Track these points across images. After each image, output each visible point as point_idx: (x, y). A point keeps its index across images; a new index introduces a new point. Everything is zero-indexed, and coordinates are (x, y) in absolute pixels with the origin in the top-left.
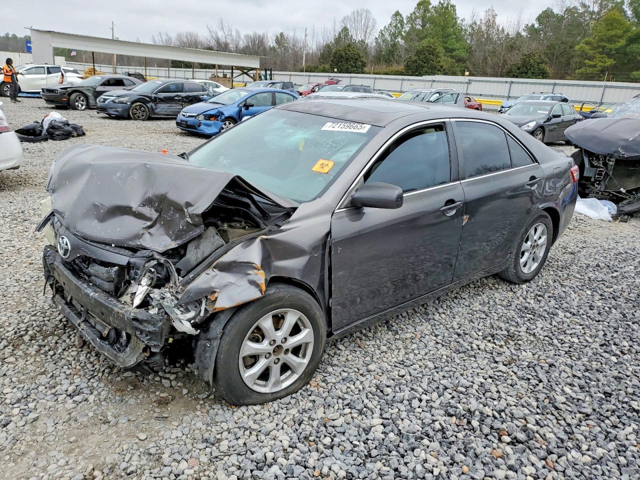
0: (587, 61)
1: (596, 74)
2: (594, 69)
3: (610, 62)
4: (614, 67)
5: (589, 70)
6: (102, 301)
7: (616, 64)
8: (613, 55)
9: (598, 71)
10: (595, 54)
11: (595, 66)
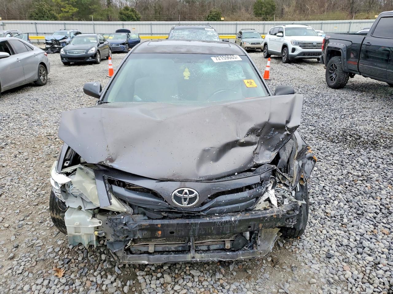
0: (62, 9)
1: (70, 17)
2: (68, 14)
3: (75, 10)
4: (78, 12)
5: (66, 14)
6: (250, 217)
7: (79, 11)
8: (75, 5)
9: (71, 15)
10: (65, 4)
11: (67, 12)
